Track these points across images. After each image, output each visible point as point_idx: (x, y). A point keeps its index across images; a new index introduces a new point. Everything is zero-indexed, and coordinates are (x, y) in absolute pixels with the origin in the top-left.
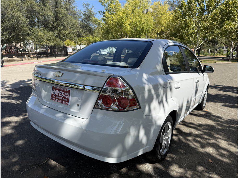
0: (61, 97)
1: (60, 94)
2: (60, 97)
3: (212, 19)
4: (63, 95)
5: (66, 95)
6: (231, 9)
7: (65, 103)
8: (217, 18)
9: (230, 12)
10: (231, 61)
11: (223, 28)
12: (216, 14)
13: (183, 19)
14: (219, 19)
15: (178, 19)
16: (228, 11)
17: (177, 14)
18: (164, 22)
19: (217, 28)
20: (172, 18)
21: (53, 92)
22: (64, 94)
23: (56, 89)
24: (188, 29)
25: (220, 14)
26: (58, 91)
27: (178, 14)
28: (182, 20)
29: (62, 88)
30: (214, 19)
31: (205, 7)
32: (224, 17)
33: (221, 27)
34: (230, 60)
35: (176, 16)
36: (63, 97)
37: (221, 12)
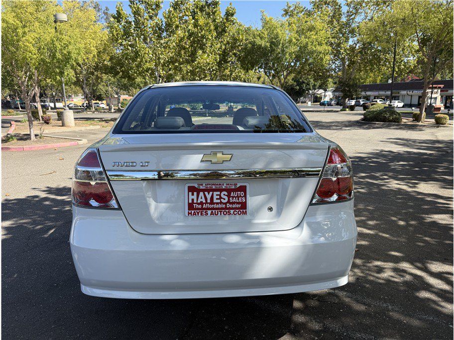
0: (221, 203)
1: (215, 197)
2: (217, 203)
3: (178, 46)
4: (224, 199)
5: (233, 197)
6: (204, 32)
7: (235, 213)
8: (184, 45)
9: (203, 37)
10: (209, 116)
11: (195, 62)
12: (182, 39)
13: (127, 42)
14: (188, 46)
15: (117, 40)
16: (200, 35)
17: (115, 31)
18: (92, 45)
19: (188, 62)
20: (106, 38)
21: (191, 197)
22: (229, 196)
23: (198, 191)
24: (141, 61)
25: (189, 38)
26: (206, 193)
27: (117, 31)
28: (125, 43)
29: (220, 185)
30: (181, 47)
31: (164, 23)
32: (195, 44)
33: (193, 61)
34: (207, 115)
35: (113, 35)
36: (229, 202)
37: (189, 36)
